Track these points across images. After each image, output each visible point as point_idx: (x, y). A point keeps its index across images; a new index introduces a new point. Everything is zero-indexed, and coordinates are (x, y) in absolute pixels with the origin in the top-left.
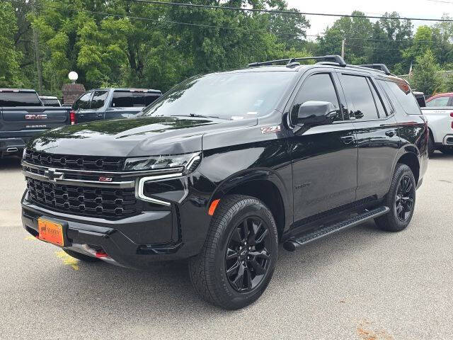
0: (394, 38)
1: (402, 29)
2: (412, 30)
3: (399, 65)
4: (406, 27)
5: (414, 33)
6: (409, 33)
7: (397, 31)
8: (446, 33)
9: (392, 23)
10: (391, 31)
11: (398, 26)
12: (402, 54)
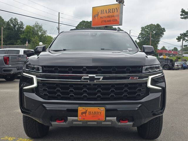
0: (16, 29)
1: (19, 26)
2: (24, 26)
3: (19, 41)
4: (21, 25)
5: (25, 28)
6: (22, 28)
7: (17, 26)
8: (37, 29)
9: (15, 23)
10: (15, 26)
11: (17, 24)
12: (20, 36)
